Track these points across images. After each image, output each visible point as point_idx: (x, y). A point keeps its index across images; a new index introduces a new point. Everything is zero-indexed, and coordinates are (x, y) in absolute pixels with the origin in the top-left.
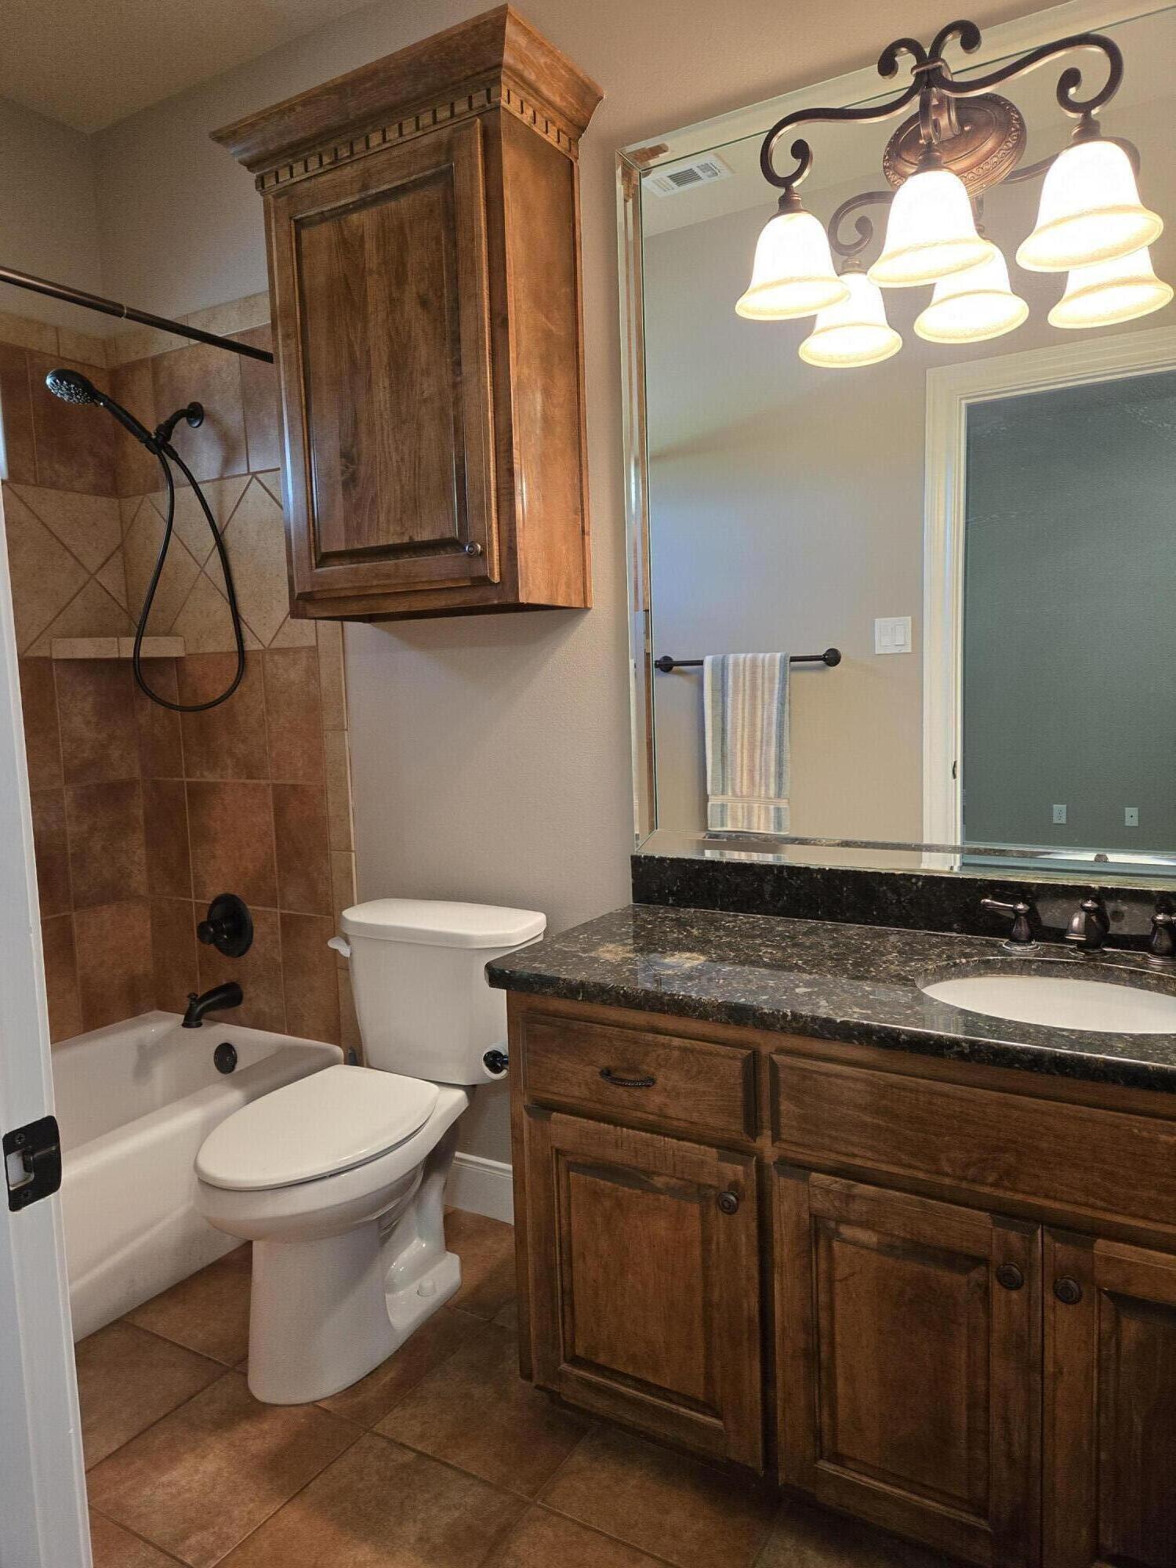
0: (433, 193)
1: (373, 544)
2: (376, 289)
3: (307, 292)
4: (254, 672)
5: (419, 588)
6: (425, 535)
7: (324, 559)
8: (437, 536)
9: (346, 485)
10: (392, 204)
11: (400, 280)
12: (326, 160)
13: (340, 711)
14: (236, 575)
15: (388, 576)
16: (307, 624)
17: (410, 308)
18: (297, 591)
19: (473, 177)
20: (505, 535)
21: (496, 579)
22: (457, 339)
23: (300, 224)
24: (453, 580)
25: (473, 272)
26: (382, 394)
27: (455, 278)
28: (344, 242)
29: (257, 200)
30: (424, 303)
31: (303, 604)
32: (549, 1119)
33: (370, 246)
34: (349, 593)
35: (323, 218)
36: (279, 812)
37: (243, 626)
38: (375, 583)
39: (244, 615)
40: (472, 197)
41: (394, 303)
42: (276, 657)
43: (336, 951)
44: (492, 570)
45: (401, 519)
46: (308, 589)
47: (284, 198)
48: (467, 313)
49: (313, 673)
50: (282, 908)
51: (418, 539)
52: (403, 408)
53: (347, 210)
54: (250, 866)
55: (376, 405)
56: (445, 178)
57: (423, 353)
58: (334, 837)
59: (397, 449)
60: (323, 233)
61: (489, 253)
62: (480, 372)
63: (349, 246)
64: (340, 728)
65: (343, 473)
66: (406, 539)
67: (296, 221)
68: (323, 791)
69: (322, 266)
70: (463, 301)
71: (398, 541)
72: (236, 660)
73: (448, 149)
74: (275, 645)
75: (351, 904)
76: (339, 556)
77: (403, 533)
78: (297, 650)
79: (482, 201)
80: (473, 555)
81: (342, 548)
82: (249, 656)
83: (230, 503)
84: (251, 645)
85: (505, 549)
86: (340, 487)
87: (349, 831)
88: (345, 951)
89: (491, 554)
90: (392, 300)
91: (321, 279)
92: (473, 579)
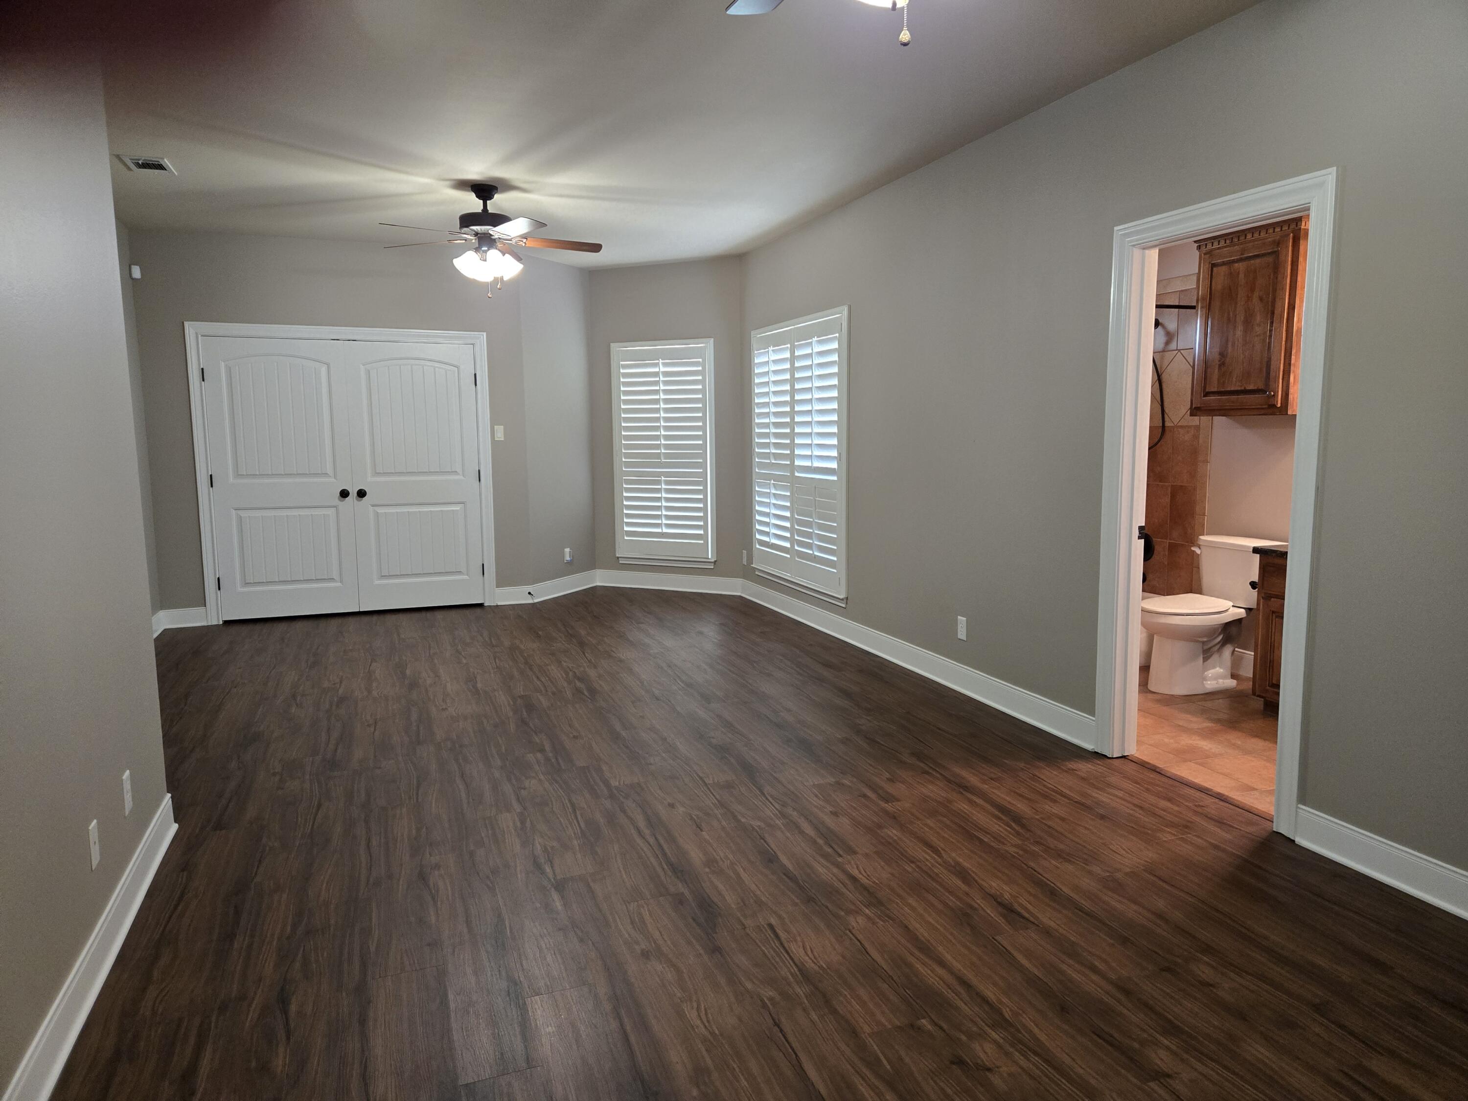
0: (1270, 259)
1: (1229, 389)
2: (1242, 293)
3: (1213, 291)
4: (1168, 435)
5: (1244, 407)
6: (1251, 387)
7: (1207, 394)
8: (1256, 388)
9: (1220, 366)
10: (1252, 262)
11: (1252, 290)
12: (1228, 241)
13: (1207, 454)
14: (1165, 393)
15: (1233, 402)
16: (1196, 418)
17: (1255, 300)
18: (1194, 406)
19: (1287, 254)
20: (1284, 388)
21: (1279, 405)
22: (1273, 313)
23: (1213, 265)
24: (1261, 405)
25: (1284, 289)
26: (1239, 333)
27: (1275, 291)
28: (1231, 273)
29: (1197, 253)
30: (1261, 299)
31: (1195, 411)
32: (1270, 600)
33: (1242, 276)
34: (1216, 408)
35: (1224, 264)
36: (1173, 496)
37: (1166, 416)
38: (1228, 404)
39: (1166, 410)
40: (1286, 261)
41: (1249, 298)
42: (1180, 430)
43: (1194, 551)
44: (1277, 402)
45: (1242, 380)
46: (1199, 406)
47: (1208, 255)
48: (1278, 304)
49: (1196, 437)
50: (1170, 540)
51: (1248, 388)
52: (1248, 338)
53: (1234, 262)
54: (1156, 521)
55: (1237, 336)
56: (1276, 254)
57: (1258, 318)
58: (1198, 509)
59: (1243, 353)
60: (1223, 270)
61: (1291, 282)
62: (1281, 327)
63: (1233, 276)
64: (1206, 461)
65: (1219, 361)
66: (1243, 388)
67: (1212, 264)
68: (1195, 489)
69: (1221, 281)
70: (1277, 300)
71: (1239, 389)
72: (1160, 430)
73: (1278, 243)
74: (1180, 424)
75: (1203, 535)
76: (1214, 393)
77: (1241, 386)
78: (1189, 427)
79: (1289, 263)
80: (1269, 397)
81: (1216, 390)
82: (1166, 428)
83: (1166, 363)
84: (1168, 424)
85: (1284, 394)
86: (1217, 366)
87: (1205, 507)
88: (1198, 551)
89: (1278, 396)
90: (1248, 296)
91: (1219, 287)
92: (1269, 405)
